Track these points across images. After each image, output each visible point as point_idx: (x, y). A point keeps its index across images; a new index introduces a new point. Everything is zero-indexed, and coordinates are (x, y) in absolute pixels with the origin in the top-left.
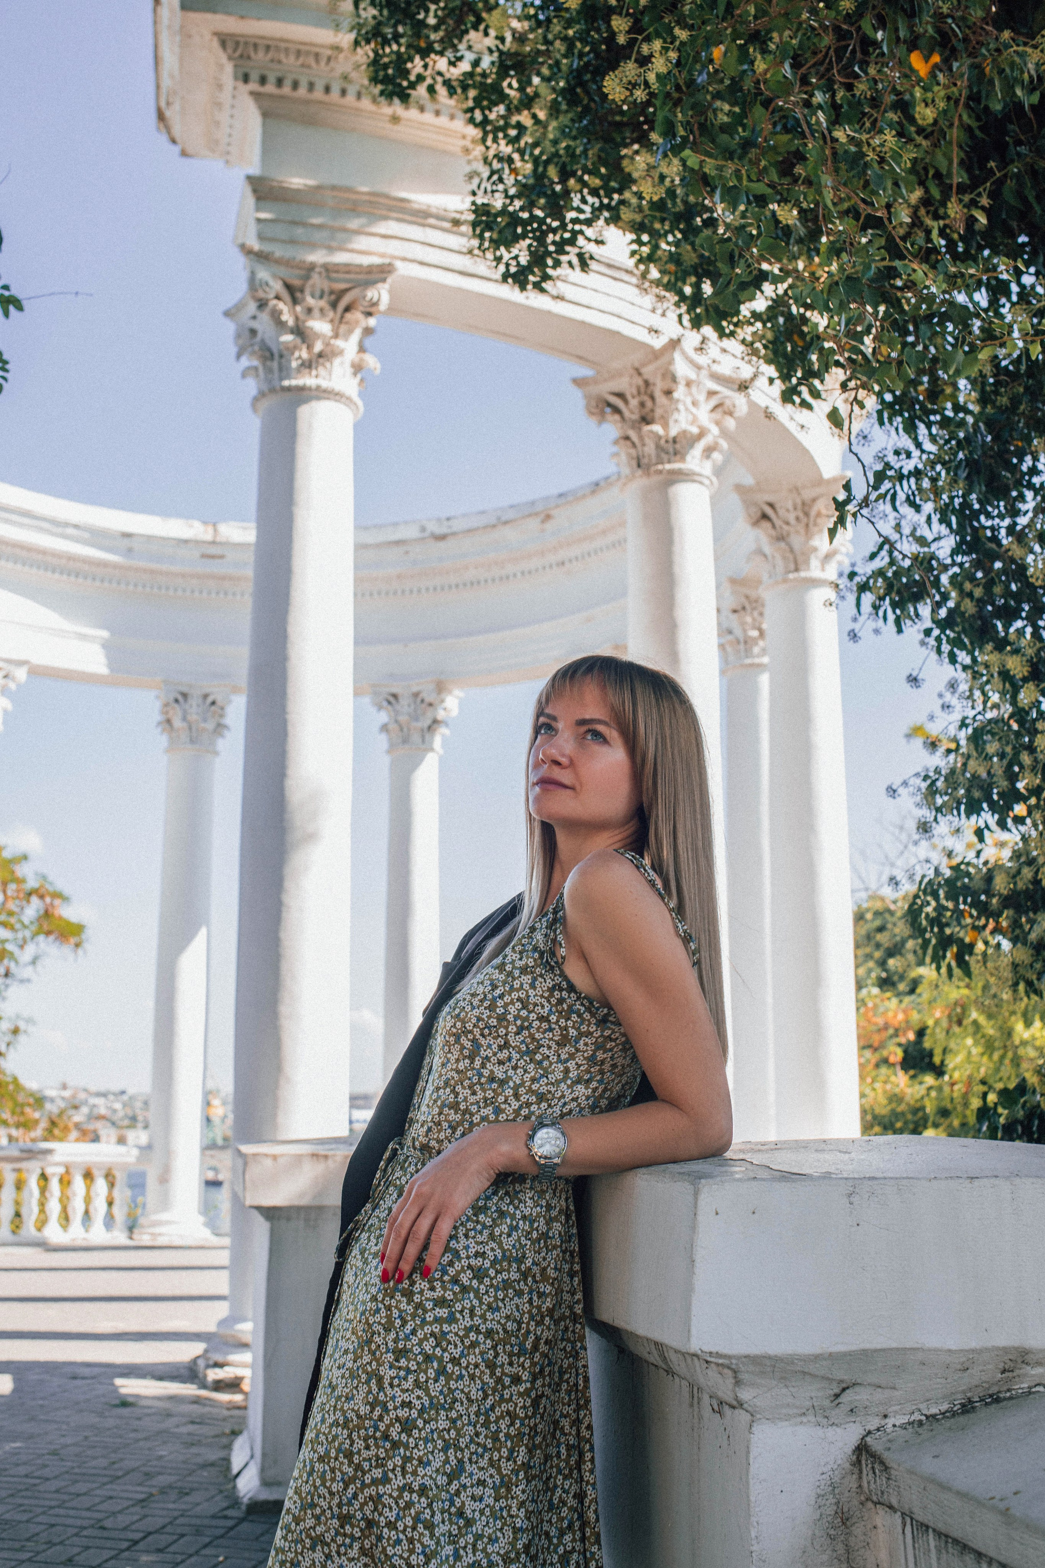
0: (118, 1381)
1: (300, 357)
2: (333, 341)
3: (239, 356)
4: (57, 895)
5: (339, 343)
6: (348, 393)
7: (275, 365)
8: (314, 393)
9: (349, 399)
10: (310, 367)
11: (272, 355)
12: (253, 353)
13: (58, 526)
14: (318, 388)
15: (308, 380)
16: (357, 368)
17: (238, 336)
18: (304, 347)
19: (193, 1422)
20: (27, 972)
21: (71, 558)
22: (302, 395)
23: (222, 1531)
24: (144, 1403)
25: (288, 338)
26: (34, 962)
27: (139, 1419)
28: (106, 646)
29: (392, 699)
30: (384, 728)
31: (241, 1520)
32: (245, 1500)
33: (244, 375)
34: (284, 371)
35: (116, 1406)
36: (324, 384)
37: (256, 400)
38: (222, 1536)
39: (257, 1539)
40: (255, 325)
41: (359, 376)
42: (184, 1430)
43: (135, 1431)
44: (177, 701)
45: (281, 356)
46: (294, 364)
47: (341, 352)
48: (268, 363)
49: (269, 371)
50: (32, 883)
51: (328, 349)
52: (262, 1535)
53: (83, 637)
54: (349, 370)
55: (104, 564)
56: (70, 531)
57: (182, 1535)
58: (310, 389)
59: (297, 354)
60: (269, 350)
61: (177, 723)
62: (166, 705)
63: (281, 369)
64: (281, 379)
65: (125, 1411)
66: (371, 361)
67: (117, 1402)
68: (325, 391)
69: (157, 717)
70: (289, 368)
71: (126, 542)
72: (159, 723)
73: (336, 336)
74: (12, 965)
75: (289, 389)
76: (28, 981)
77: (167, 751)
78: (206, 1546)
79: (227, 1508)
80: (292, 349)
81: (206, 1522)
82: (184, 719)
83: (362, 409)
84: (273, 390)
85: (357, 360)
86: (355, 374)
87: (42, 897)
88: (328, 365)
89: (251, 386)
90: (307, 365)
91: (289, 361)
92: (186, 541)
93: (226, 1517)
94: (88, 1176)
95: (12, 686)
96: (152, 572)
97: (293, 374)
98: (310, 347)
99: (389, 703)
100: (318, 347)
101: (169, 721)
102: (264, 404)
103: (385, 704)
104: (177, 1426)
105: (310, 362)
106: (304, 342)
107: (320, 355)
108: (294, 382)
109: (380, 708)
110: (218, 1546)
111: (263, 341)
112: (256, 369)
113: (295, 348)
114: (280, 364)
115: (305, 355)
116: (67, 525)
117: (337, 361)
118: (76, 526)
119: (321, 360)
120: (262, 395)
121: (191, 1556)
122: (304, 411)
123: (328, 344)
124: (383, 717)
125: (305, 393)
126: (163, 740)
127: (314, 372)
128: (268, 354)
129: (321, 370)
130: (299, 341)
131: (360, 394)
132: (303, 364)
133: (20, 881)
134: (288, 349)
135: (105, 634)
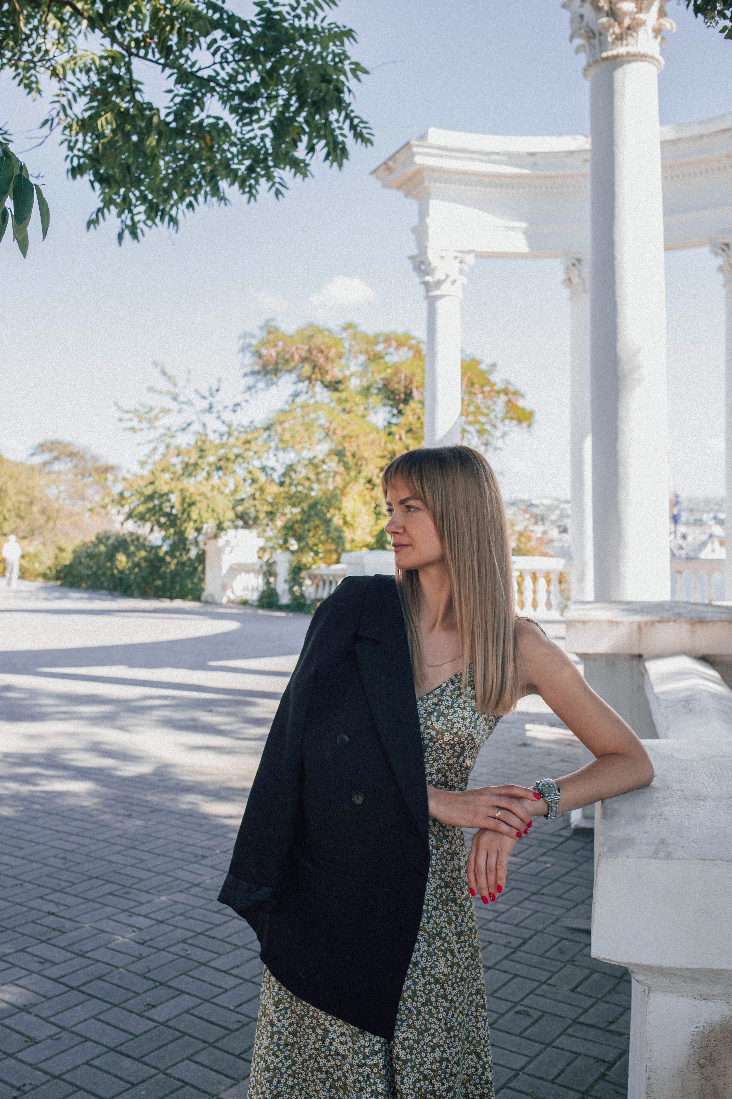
0: (528, 726)
1: (614, 33)
2: (637, 16)
3: (571, 39)
4: (516, 393)
5: (642, 16)
6: (651, 54)
7: (596, 42)
8: (625, 59)
9: (652, 57)
10: (621, 39)
11: (594, 34)
12: (580, 36)
13: (486, 155)
14: (628, 54)
15: (621, 50)
16: (657, 31)
17: (572, 22)
18: (616, 24)
19: (563, 761)
20: (499, 443)
21: (496, 176)
22: (617, 62)
23: (553, 846)
24: (538, 744)
25: (604, 20)
26: (503, 436)
27: (530, 756)
28: (526, 233)
29: (725, 248)
30: (720, 269)
31: (569, 839)
32: (573, 826)
33: (577, 51)
34: (603, 46)
35: (520, 746)
36: (632, 50)
37: (585, 70)
38: (554, 849)
39: (574, 853)
40: (582, 11)
41: (659, 38)
42: (555, 766)
43: (525, 765)
44: (574, 265)
45: (600, 34)
46: (610, 39)
47: (644, 23)
48: (592, 41)
49: (592, 46)
50: (499, 386)
51: (634, 23)
52: (578, 850)
53: (511, 229)
54: (651, 35)
55: (519, 176)
56: (494, 157)
57: (531, 846)
58: (622, 56)
59: (611, 31)
60: (592, 31)
61: (575, 280)
62: (567, 268)
63: (601, 43)
64: (601, 52)
65: (523, 749)
66: (668, 23)
67: (520, 743)
68: (634, 55)
69: (563, 277)
70: (606, 42)
71: (532, 159)
72: (564, 282)
73: (640, 10)
74: (490, 438)
75: (607, 59)
76: (500, 449)
77: (570, 299)
78: (543, 855)
79: (563, 829)
80: (607, 28)
81: (547, 837)
82: (580, 277)
83: (663, 62)
84: (596, 62)
85: (657, 26)
86: (656, 37)
87: (507, 394)
88: (635, 34)
89: (583, 59)
90: (620, 38)
91: (606, 38)
92: (572, 152)
93: (560, 836)
94: (535, 578)
95: (466, 268)
96: (551, 177)
97: (610, 46)
98: (620, 24)
99: (723, 250)
100: (627, 22)
101: (569, 280)
102: (593, 72)
103: (720, 251)
104: (552, 763)
105: (622, 34)
106: (616, 20)
107: (629, 28)
108: (610, 53)
109: (716, 254)
110: (549, 856)
111: (588, 25)
112: (583, 45)
113: (610, 26)
114: (600, 40)
115: (617, 30)
116: (491, 153)
117: (641, 31)
118: (498, 154)
119: (629, 32)
120: (589, 66)
121: (531, 861)
122: (618, 74)
123: (633, 19)
124: (719, 261)
125: (619, 60)
126: (566, 293)
127: (625, 42)
128: (591, 34)
129: (630, 40)
130: (612, 20)
131: (661, 53)
132: (616, 38)
133: (493, 385)
134: (604, 28)
135: (524, 225)
